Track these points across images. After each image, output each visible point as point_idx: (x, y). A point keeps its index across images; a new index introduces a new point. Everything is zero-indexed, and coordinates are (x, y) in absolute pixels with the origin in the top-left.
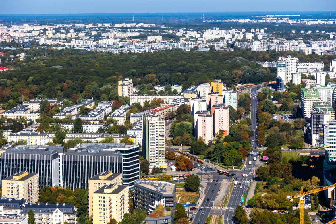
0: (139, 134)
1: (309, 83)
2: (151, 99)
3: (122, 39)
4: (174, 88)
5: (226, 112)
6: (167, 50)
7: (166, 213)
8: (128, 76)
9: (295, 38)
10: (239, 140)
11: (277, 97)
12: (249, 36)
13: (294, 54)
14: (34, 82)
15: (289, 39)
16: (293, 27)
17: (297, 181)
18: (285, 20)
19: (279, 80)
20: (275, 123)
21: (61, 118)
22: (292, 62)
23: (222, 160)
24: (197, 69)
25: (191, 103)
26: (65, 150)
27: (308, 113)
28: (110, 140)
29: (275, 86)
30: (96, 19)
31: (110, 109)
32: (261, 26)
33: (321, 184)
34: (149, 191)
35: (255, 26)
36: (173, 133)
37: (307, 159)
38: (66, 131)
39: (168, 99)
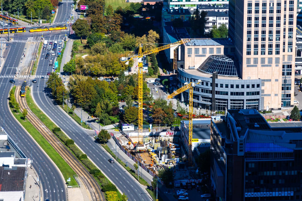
23: (25, 12)
33: (161, 41)
37: (139, 8)
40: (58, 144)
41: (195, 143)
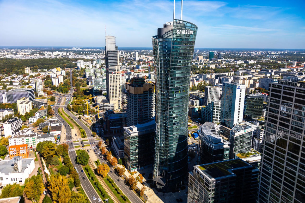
0: (34, 85)
1: (87, 68)
2: (37, 74)
3: (25, 55)
4: (44, 70)
5: (62, 77)
6: (41, 58)
7: (45, 108)
8: (28, 67)
9: (82, 55)
10: (67, 85)
11: (78, 72)
12: (68, 54)
13: (82, 59)
15: (80, 55)
16: (81, 51)
17: (85, 96)
18: (79, 49)
19: (78, 67)
20: (78, 80)
21: (4, 81)
22: (82, 62)
23: (62, 91)
24: (52, 64)
25: (50, 75)
26: (7, 91)
27: (87, 76)
28: (23, 87)
29: (77, 69)
30: (14, 48)
31: (22, 77)
32: (71, 51)
33: (92, 96)
34: (38, 102)
35: (70, 51)
36: (45, 84)
37: (88, 90)
38: (7, 85)
39: (43, 74)
40: (69, 120)
41: (100, 118)
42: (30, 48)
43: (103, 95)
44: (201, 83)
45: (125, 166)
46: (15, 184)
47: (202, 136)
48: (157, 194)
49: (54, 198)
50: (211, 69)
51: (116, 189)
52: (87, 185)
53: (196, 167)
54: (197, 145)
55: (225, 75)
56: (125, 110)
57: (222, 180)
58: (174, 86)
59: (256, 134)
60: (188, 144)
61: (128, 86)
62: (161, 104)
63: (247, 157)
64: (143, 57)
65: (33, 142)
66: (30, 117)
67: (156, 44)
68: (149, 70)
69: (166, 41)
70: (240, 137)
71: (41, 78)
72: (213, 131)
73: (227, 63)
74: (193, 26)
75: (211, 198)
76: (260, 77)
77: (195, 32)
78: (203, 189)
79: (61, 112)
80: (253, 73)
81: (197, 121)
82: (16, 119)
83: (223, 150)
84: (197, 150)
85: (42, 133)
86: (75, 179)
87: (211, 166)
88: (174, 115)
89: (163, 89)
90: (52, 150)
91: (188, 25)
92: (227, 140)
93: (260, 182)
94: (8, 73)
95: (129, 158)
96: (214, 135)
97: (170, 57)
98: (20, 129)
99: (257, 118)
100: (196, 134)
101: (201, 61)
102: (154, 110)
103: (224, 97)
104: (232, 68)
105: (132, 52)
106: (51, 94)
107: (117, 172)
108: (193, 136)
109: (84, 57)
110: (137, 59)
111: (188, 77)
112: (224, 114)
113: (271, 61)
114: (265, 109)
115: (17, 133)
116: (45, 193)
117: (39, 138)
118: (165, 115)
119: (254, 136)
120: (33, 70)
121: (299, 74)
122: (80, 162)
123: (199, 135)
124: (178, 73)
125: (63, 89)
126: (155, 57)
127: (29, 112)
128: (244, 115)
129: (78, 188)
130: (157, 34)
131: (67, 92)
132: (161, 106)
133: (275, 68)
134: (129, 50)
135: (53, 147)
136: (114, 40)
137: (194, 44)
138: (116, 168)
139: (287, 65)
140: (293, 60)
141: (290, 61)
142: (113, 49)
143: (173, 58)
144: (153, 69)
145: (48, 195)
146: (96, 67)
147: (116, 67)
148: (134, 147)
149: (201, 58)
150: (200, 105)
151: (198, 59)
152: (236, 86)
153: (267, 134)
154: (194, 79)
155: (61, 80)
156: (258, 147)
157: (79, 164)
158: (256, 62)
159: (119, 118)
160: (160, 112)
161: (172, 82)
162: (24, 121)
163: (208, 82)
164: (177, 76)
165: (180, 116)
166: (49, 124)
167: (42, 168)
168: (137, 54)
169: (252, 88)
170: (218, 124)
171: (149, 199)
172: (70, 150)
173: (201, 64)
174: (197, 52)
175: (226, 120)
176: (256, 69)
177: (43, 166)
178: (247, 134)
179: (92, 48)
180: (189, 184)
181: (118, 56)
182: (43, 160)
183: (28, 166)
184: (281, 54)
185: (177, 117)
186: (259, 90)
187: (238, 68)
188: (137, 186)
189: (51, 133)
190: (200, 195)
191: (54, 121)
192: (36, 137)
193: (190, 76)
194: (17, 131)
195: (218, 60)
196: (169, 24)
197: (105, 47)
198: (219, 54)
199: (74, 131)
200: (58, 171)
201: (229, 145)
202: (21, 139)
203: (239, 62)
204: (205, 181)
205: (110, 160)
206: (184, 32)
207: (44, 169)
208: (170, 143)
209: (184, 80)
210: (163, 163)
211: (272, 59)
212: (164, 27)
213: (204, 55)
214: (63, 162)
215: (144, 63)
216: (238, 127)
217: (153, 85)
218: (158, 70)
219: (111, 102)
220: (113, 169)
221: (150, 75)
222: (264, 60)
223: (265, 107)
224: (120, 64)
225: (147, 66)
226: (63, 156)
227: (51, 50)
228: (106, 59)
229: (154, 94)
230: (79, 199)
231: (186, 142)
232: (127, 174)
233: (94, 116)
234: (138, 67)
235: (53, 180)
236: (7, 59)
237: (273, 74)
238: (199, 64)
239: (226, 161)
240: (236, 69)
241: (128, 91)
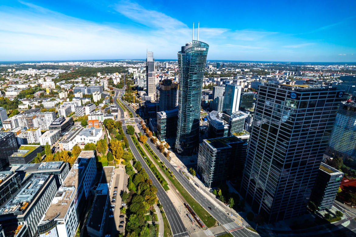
0: (102, 83)
1: (134, 72)
2: (104, 76)
3: (98, 65)
4: (109, 74)
6: (107, 67)
7: (109, 98)
8: (99, 72)
9: (132, 64)
10: (122, 84)
11: (129, 75)
12: (123, 64)
13: (132, 67)
14: (80, 74)
15: (131, 64)
17: (133, 91)
18: (130, 61)
19: (129, 72)
20: (128, 80)
21: (86, 81)
22: (131, 69)
23: (119, 88)
24: (113, 70)
25: (112, 77)
26: (87, 87)
27: (134, 78)
28: (96, 85)
29: (128, 73)
30: (92, 61)
31: (96, 79)
32: (125, 62)
33: (137, 91)
34: (105, 94)
35: (124, 62)
36: (109, 83)
37: (135, 87)
38: (87, 83)
39: (108, 76)
42: (101, 61)
43: (144, 91)
44: (211, 84)
45: (157, 137)
46: (92, 143)
47: (210, 120)
48: (178, 157)
49: (113, 153)
50: (218, 74)
51: (151, 152)
52: (133, 147)
53: (205, 140)
54: (206, 126)
55: (227, 79)
56: (158, 101)
57: (222, 150)
58: (192, 86)
59: (247, 120)
60: (200, 125)
61: (161, 85)
62: (183, 97)
63: (240, 135)
64: (171, 66)
65: (102, 119)
66: (100, 103)
67: (180, 57)
68: (175, 74)
69: (187, 55)
70: (236, 122)
71: (106, 79)
72: (218, 117)
73: (229, 70)
74: (206, 45)
75: (213, 161)
76: (252, 81)
77: (207, 49)
78: (208, 155)
79: (118, 101)
80: (247, 77)
81: (207, 110)
82: (92, 104)
83: (223, 130)
84: (206, 129)
85: (107, 114)
86: (126, 143)
87: (215, 141)
88: (191, 105)
89: (184, 87)
90: (112, 124)
91: (202, 44)
92: (227, 123)
93: (248, 152)
94: (88, 76)
95: (160, 133)
96: (218, 120)
97: (189, 66)
98: (94, 110)
99: (249, 109)
100: (206, 119)
101: (211, 68)
102: (178, 102)
103: (226, 94)
104: (232, 74)
105: (164, 62)
106: (112, 89)
107: (152, 141)
108: (203, 120)
109: (133, 65)
110: (167, 67)
111: (201, 80)
112: (225, 105)
113: (260, 69)
114: (255, 103)
115: (93, 113)
116: (108, 150)
117: (105, 116)
118: (185, 105)
119: (246, 121)
120: (102, 74)
121: (280, 79)
122: (129, 133)
123: (207, 119)
124: (195, 77)
125: (120, 86)
126: (179, 66)
127: (99, 100)
128: (240, 107)
129: (128, 148)
130: (181, 50)
131: (122, 88)
132: (182, 99)
133: (262, 74)
134: (162, 61)
135: (113, 122)
136: (152, 55)
137: (206, 57)
138: (151, 138)
139: (272, 73)
140: (276, 69)
141: (273, 70)
142: (152, 61)
143: (191, 66)
144: (178, 73)
145: (110, 152)
146: (140, 72)
147: (153, 72)
148: (163, 125)
149: (211, 66)
150: (209, 99)
151: (209, 67)
152: (235, 86)
153: (255, 120)
154: (206, 81)
155: (119, 80)
156: (248, 129)
157: (128, 134)
158: (249, 70)
159: (154, 106)
160: (182, 103)
161: (190, 83)
162: (97, 106)
163: (215, 83)
164: (194, 79)
165: (195, 106)
166: (111, 108)
167: (106, 135)
168: (167, 63)
169: (246, 88)
170: (221, 112)
171: (172, 159)
172: (123, 125)
173: (211, 71)
174: (208, 63)
175: (227, 109)
176: (250, 75)
177: (107, 134)
178: (241, 120)
179: (138, 60)
180: (199, 151)
181: (155, 65)
182: (107, 130)
183: (98, 133)
184: (268, 65)
185: (193, 107)
186: (251, 89)
187: (236, 74)
188: (165, 150)
189: (112, 113)
190: (207, 159)
191: (114, 106)
192: (103, 116)
193: (203, 79)
194: (92, 111)
195: (223, 68)
196: (189, 43)
197: (147, 59)
198: (223, 64)
199: (126, 113)
200: (116, 138)
201: (228, 127)
202: (95, 116)
203: (237, 70)
204: (210, 150)
205: (148, 133)
206: (199, 49)
207: (108, 136)
208: (188, 124)
209: (199, 82)
210: (182, 137)
211: (261, 68)
212: (186, 45)
213: (213, 64)
214: (119, 132)
215: (172, 69)
216: (235, 115)
217: (177, 85)
218: (181, 75)
219: (149, 96)
220: (150, 139)
221: (175, 78)
222: (255, 69)
223: (254, 101)
224: (155, 70)
225: (173, 72)
226: (119, 129)
227: (113, 62)
228: (147, 67)
229: (178, 91)
230: (128, 156)
231: (199, 124)
232: (158, 142)
233: (138, 104)
234: (167, 72)
235: (113, 143)
236: (88, 67)
237: (261, 78)
238: (209, 71)
239: (225, 138)
240: (235, 75)
241: (160, 88)
